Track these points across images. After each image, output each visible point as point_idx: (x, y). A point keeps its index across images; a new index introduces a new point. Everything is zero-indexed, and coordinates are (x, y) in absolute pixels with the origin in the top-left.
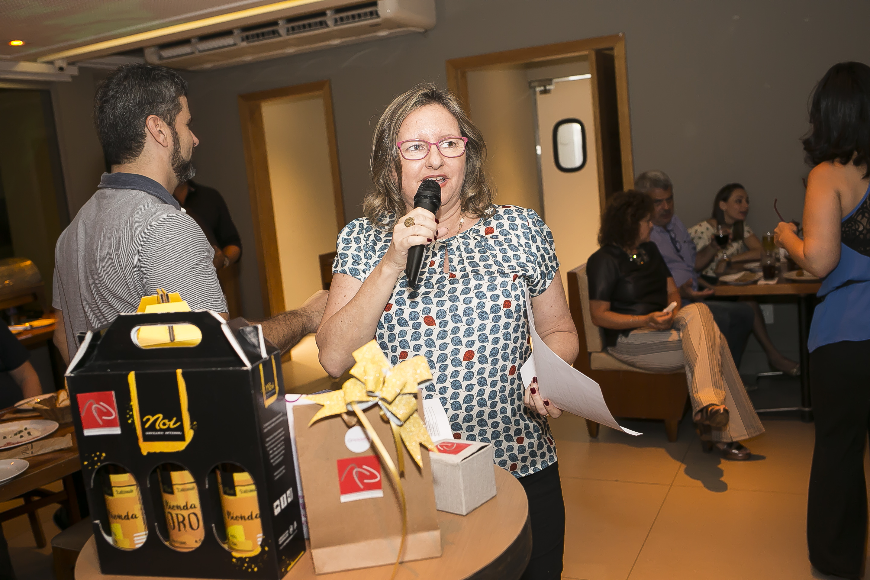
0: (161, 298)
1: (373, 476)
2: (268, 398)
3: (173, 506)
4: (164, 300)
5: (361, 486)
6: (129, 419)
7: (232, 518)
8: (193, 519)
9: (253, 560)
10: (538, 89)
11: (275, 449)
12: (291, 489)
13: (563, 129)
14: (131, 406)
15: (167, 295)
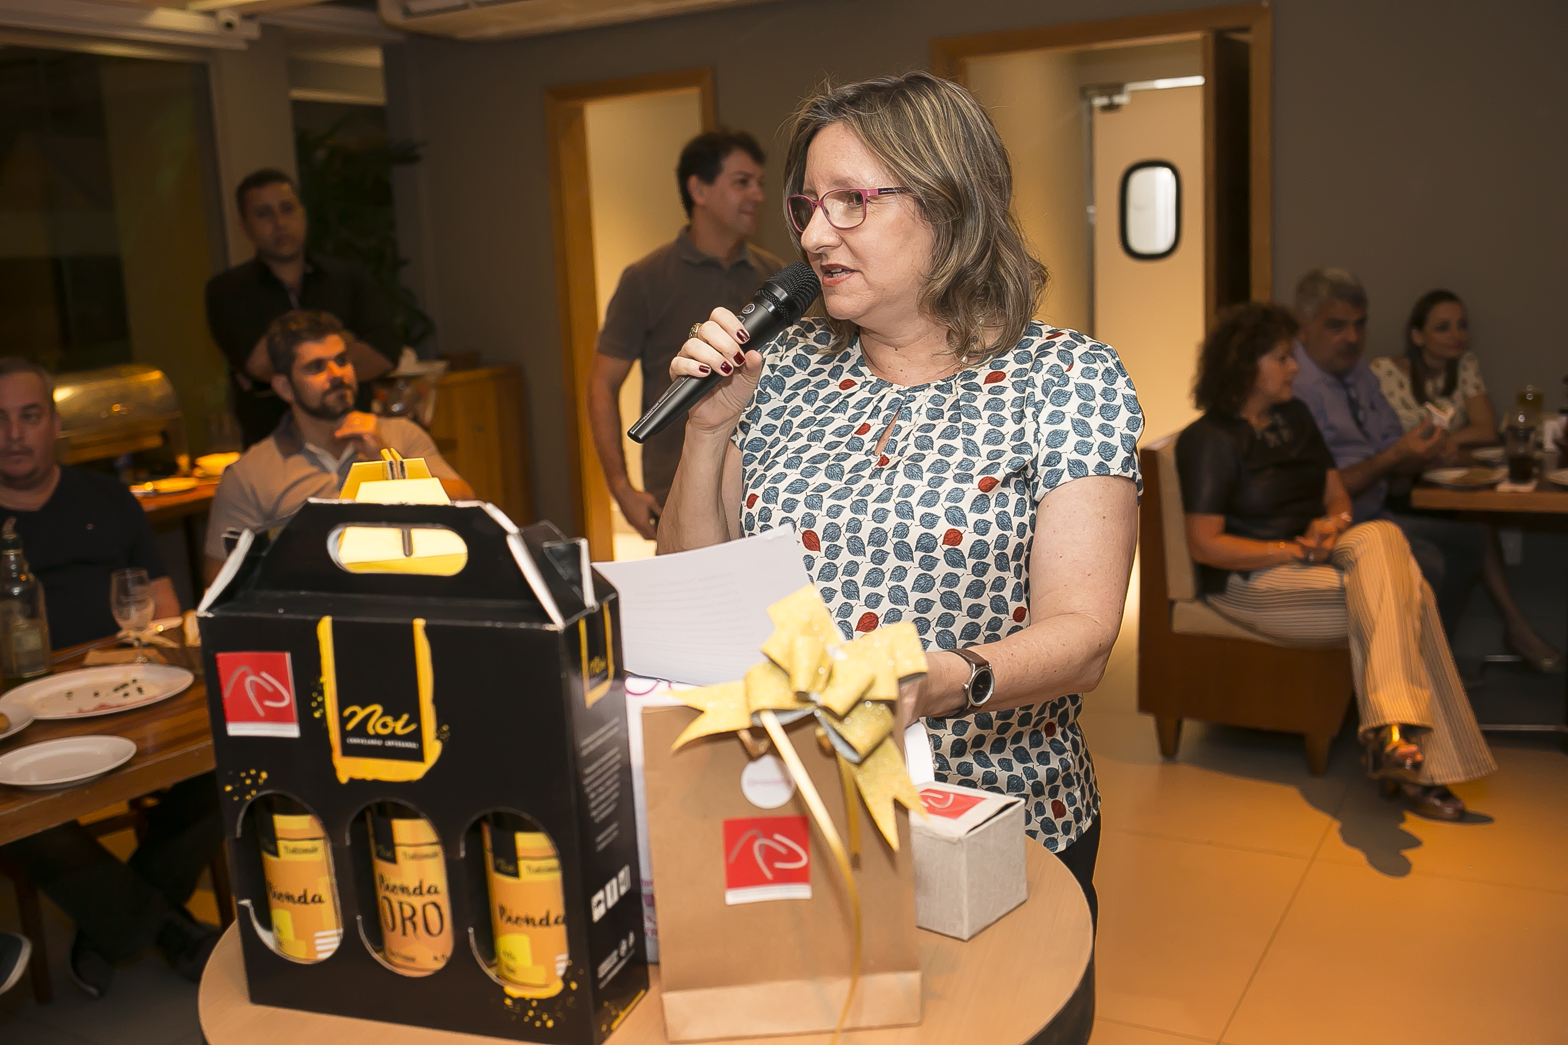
0: (389, 469)
1: (795, 857)
2: (592, 687)
3: (395, 887)
4: (395, 473)
5: (769, 875)
6: (316, 709)
7: (509, 919)
8: (432, 913)
9: (546, 1005)
10: (1099, 101)
11: (601, 789)
12: (627, 868)
13: (1139, 179)
14: (322, 685)
15: (402, 463)
